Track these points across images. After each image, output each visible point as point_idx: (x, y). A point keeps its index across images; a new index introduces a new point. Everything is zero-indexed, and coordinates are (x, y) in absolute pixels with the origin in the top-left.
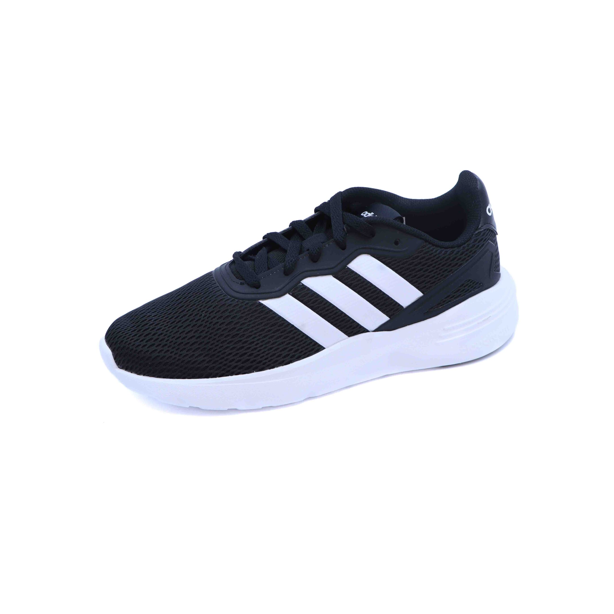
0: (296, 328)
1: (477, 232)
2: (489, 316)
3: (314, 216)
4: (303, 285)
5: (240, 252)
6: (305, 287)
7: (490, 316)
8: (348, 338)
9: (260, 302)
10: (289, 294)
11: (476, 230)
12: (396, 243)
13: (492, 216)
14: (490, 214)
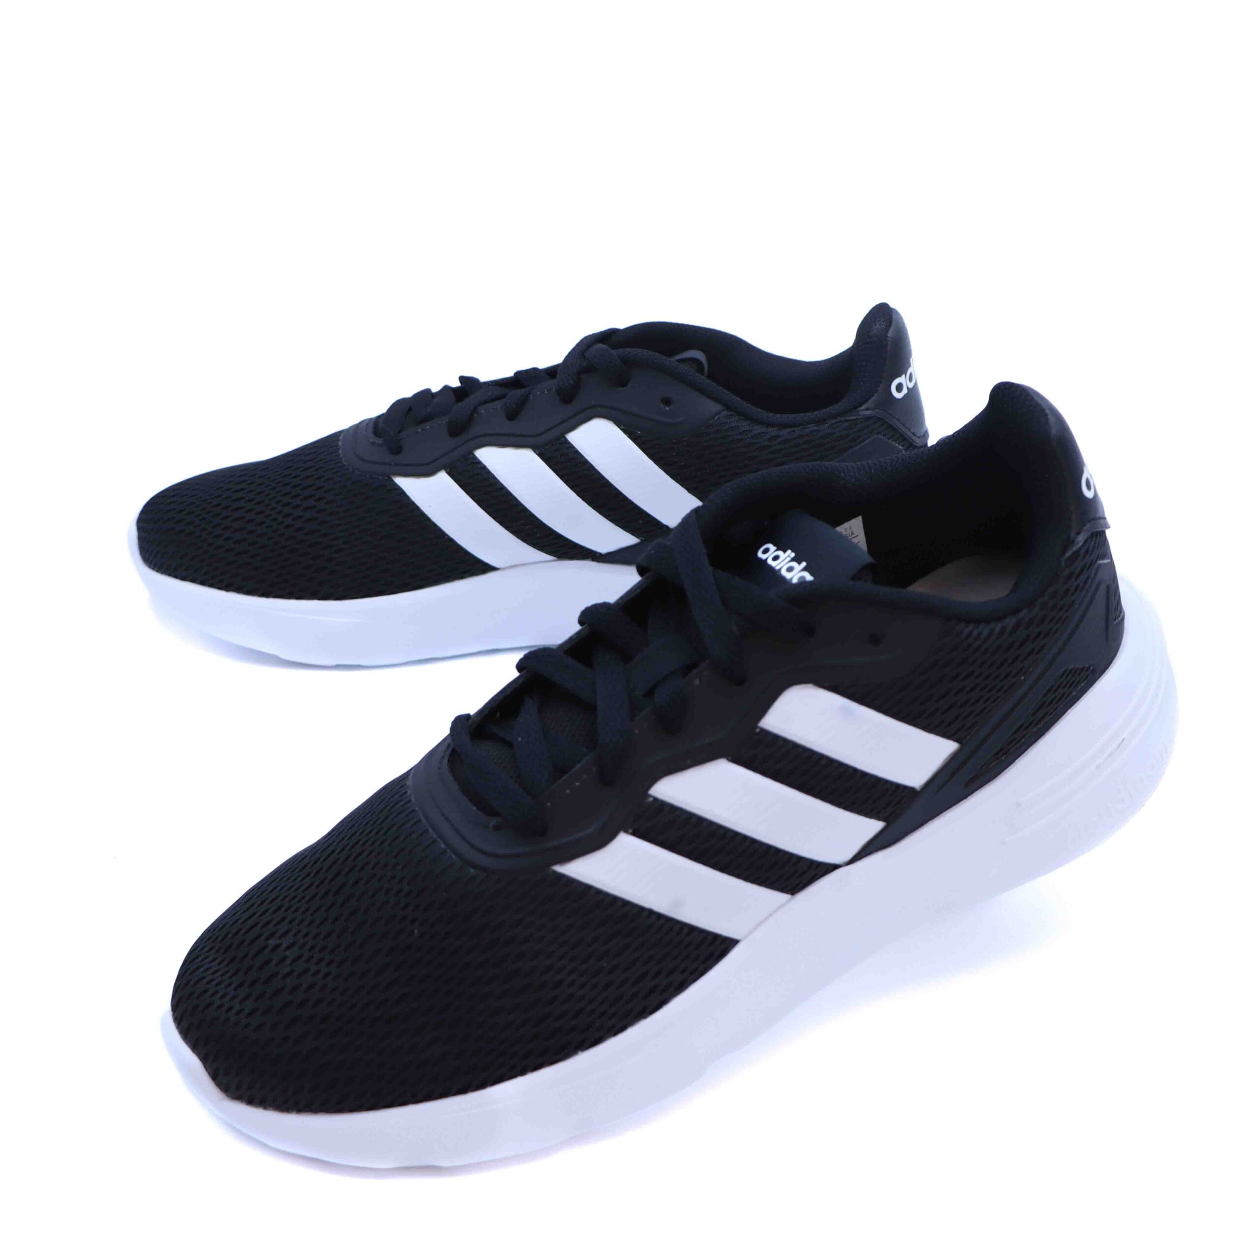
0: (660, 916)
1: (1068, 554)
2: (1121, 740)
3: (639, 587)
4: (656, 799)
5: (468, 716)
6: (663, 806)
7: (1123, 740)
8: (790, 900)
9: (555, 872)
10: (626, 832)
11: (1066, 548)
12: (875, 640)
13: (1096, 495)
14: (1089, 494)
